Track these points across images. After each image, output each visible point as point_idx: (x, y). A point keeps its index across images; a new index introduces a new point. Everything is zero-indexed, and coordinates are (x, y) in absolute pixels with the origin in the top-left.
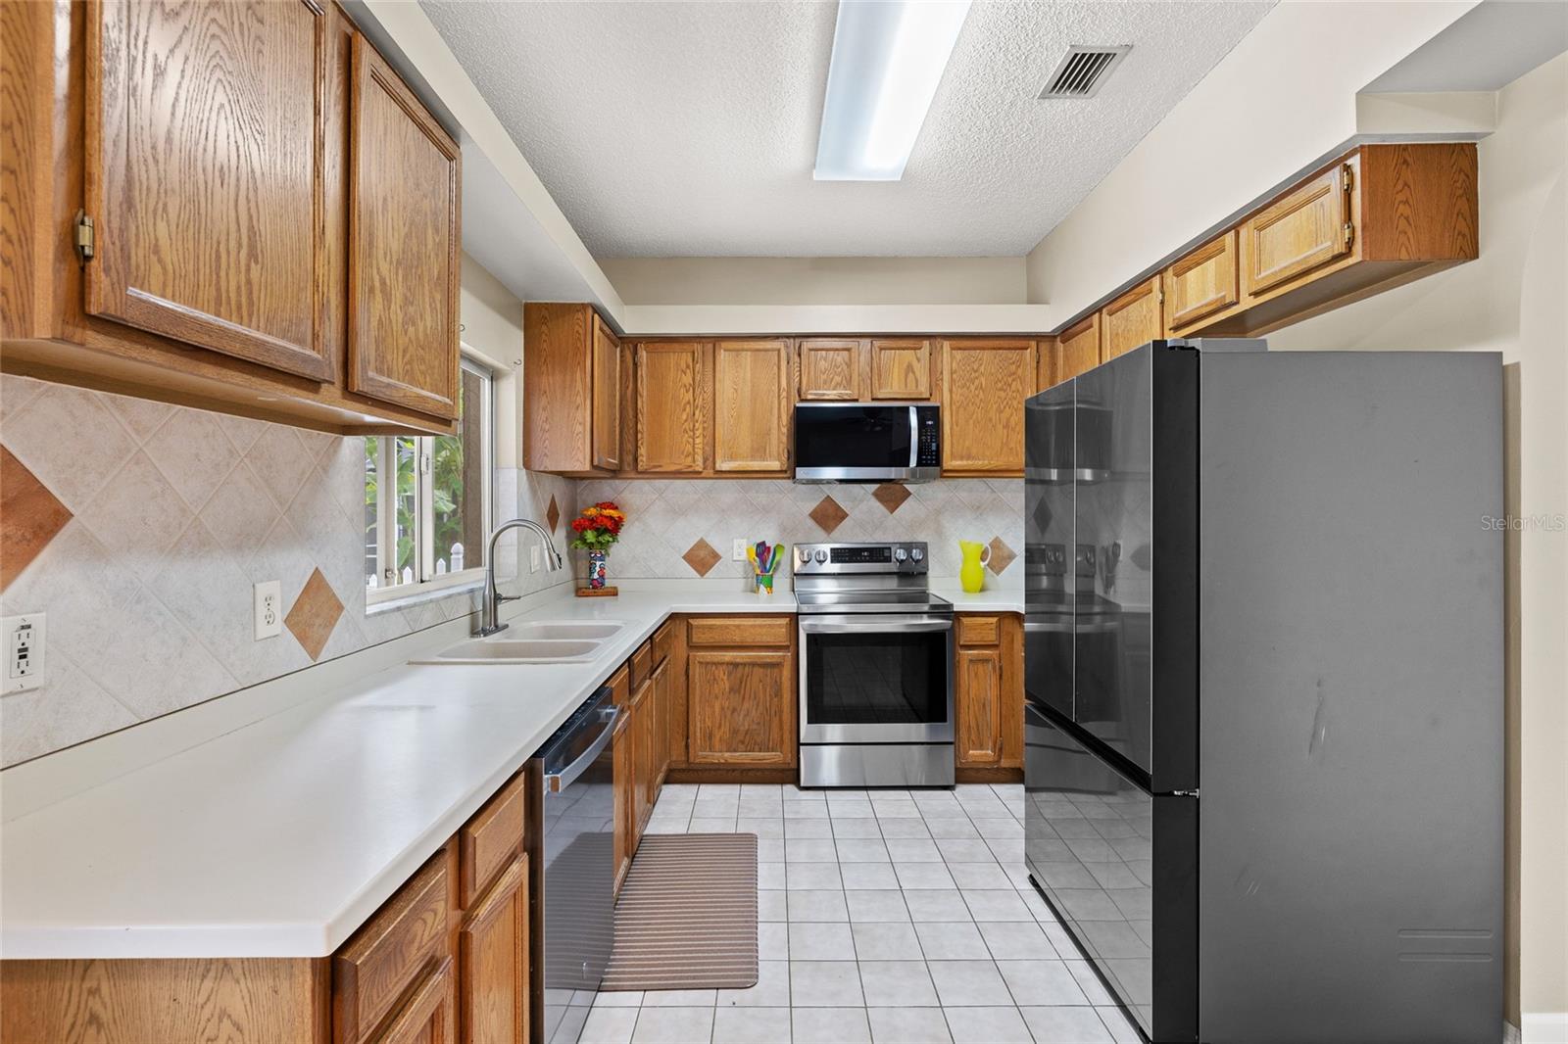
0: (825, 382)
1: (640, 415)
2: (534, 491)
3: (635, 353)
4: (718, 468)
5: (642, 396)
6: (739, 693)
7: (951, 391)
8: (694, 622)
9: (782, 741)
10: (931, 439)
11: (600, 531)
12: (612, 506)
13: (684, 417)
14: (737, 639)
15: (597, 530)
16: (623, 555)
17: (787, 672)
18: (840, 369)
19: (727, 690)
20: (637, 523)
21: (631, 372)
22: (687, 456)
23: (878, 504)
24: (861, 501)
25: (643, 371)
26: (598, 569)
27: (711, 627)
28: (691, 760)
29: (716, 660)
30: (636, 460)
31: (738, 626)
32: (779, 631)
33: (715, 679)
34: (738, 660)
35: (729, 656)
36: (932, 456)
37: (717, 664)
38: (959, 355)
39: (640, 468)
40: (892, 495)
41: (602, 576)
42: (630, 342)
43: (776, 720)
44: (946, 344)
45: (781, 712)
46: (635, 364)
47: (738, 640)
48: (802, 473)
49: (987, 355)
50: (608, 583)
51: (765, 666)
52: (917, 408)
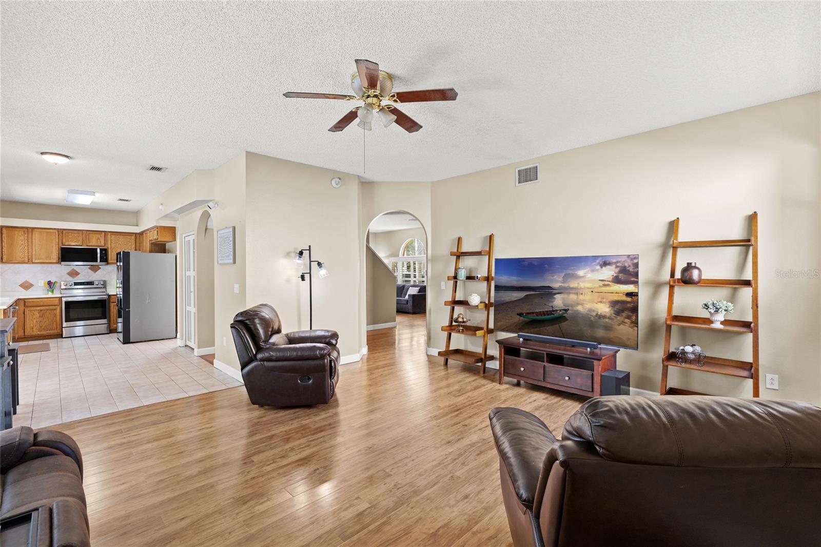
0: (71, 241)
1: (3, 247)
3: (2, 231)
4: (33, 261)
5: (4, 242)
6: (42, 317)
7: (111, 245)
8: (26, 301)
9: (57, 328)
10: (104, 256)
17: (58, 311)
18: (76, 238)
19: (38, 316)
22: (22, 258)
23: (90, 271)
24: (85, 270)
25: (5, 235)
27: (32, 301)
28: (26, 334)
30: (2, 259)
31: (41, 301)
32: (57, 301)
33: (34, 314)
34: (42, 309)
35: (38, 308)
36: (104, 259)
37: (35, 310)
38: (113, 236)
39: (4, 261)
40: (95, 269)
43: (55, 322)
44: (109, 234)
45: (57, 320)
47: (42, 304)
48: (62, 263)
49: (122, 236)
51: (51, 310)
52: (100, 248)
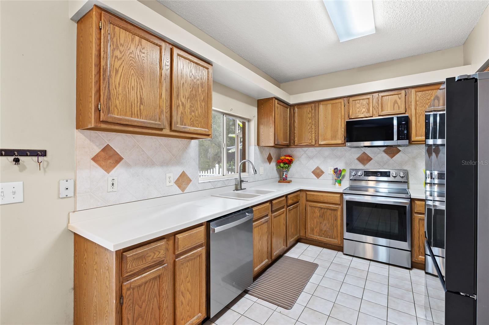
0: (359, 112)
1: (295, 128)
2: (261, 152)
3: (294, 109)
4: (320, 143)
5: (296, 122)
6: (323, 217)
7: (416, 109)
8: (308, 193)
9: (337, 236)
10: (404, 129)
11: (285, 164)
12: (290, 156)
13: (309, 128)
15: (284, 163)
16: (294, 170)
17: (339, 213)
18: (365, 106)
19: (319, 216)
20: (298, 161)
21: (293, 115)
22: (310, 140)
23: (385, 155)
24: (379, 154)
25: (296, 115)
26: (285, 175)
27: (313, 195)
28: (307, 236)
29: (315, 206)
30: (294, 142)
31: (322, 195)
32: (337, 198)
33: (314, 212)
34: (322, 207)
35: (319, 205)
36: (404, 136)
37: (315, 207)
38: (419, 94)
39: (295, 144)
40: (392, 151)
41: (286, 177)
42: (293, 106)
43: (335, 229)
44: (413, 91)
45: (337, 226)
46: (294, 113)
47: (322, 200)
48: (348, 144)
50: (288, 179)
51: (332, 210)
52: (397, 117)
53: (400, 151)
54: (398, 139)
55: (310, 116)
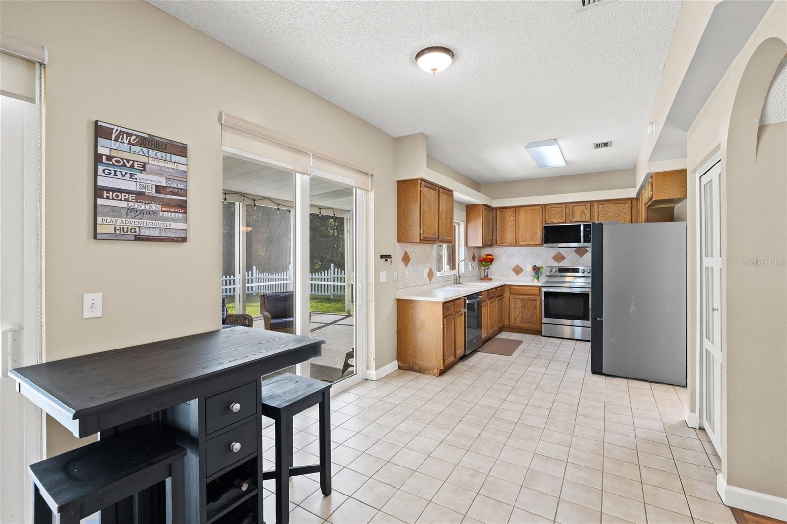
0: (554, 218)
1: (498, 230)
2: (468, 252)
3: (496, 212)
4: (520, 244)
5: (498, 224)
6: (524, 307)
7: (598, 218)
8: (511, 287)
9: (537, 323)
10: (589, 234)
11: (487, 262)
12: (490, 255)
13: (510, 230)
14: (523, 292)
15: (486, 261)
16: (494, 269)
17: (538, 303)
18: (559, 213)
19: (521, 306)
20: (498, 260)
21: (495, 218)
22: (511, 240)
23: (576, 254)
24: (570, 254)
25: (498, 217)
26: (486, 273)
27: (516, 289)
28: (510, 324)
30: (496, 242)
31: (523, 289)
32: (536, 291)
33: (517, 303)
34: (524, 298)
35: (521, 297)
37: (517, 299)
38: (600, 207)
39: (497, 244)
40: (580, 252)
41: (488, 275)
42: (495, 209)
43: (535, 316)
44: (596, 204)
45: (536, 313)
46: (496, 215)
48: (546, 245)
49: (611, 206)
50: (489, 277)
51: (532, 300)
52: (584, 225)
53: (588, 251)
54: (584, 242)
55: (511, 219)
